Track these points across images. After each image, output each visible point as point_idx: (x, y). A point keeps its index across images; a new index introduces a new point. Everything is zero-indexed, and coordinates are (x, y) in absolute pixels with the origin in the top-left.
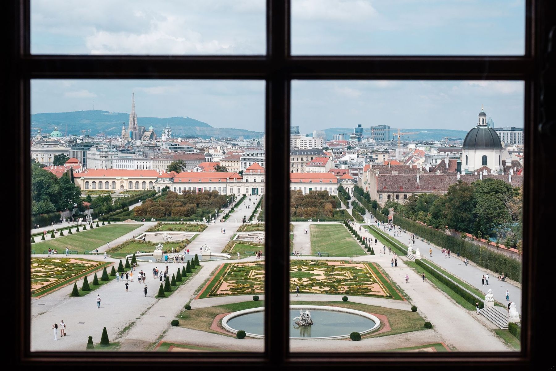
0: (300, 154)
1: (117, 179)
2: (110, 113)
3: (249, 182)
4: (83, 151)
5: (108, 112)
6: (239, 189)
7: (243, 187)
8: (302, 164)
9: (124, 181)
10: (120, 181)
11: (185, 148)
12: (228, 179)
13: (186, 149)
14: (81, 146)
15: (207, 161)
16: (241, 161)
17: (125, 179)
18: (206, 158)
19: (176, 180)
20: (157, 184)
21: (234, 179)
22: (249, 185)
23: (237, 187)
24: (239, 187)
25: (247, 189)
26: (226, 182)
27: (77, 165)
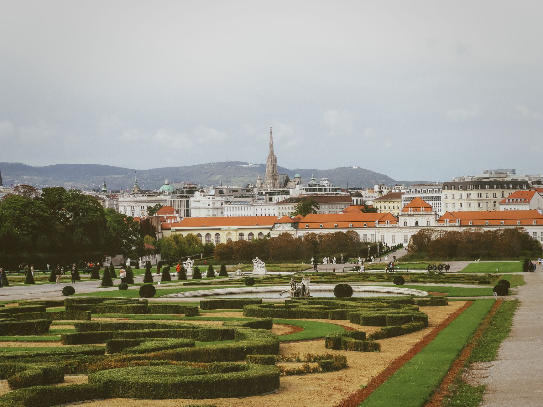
0: (491, 188)
1: (222, 230)
2: (250, 165)
3: (408, 225)
4: (185, 199)
5: (248, 164)
6: (393, 237)
7: (400, 233)
8: (495, 202)
9: (231, 232)
10: (227, 232)
11: (328, 190)
12: (377, 222)
13: (330, 191)
14: (183, 192)
15: (355, 204)
16: (403, 201)
17: (233, 230)
18: (353, 200)
19: (300, 225)
20: (274, 232)
21: (386, 221)
22: (408, 230)
23: (391, 234)
24: (393, 234)
25: (406, 236)
26: (375, 227)
27: (172, 215)
